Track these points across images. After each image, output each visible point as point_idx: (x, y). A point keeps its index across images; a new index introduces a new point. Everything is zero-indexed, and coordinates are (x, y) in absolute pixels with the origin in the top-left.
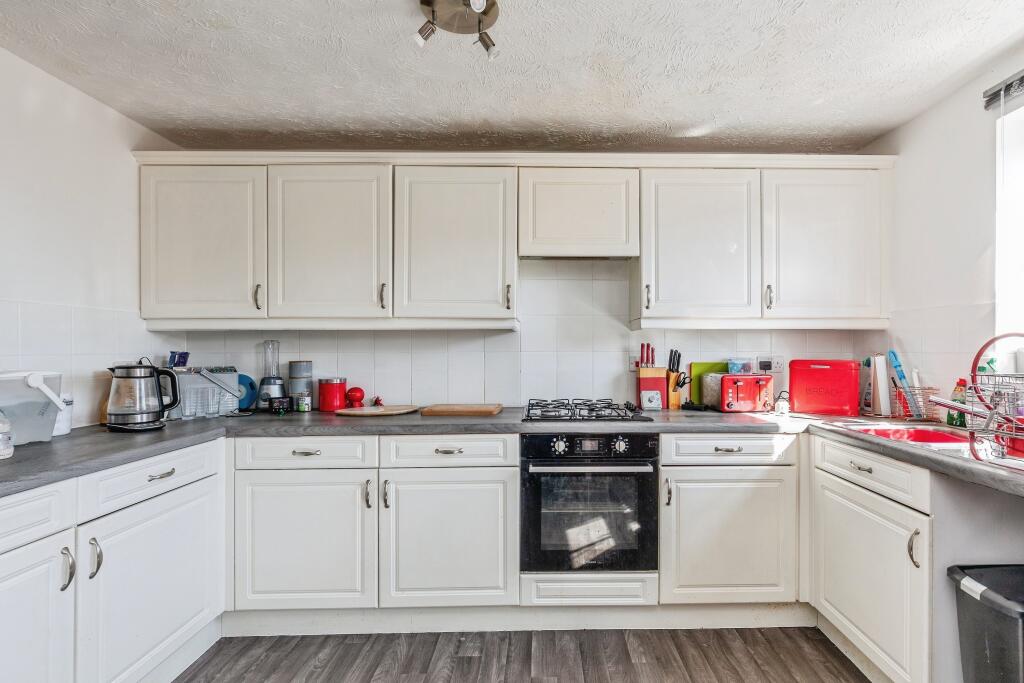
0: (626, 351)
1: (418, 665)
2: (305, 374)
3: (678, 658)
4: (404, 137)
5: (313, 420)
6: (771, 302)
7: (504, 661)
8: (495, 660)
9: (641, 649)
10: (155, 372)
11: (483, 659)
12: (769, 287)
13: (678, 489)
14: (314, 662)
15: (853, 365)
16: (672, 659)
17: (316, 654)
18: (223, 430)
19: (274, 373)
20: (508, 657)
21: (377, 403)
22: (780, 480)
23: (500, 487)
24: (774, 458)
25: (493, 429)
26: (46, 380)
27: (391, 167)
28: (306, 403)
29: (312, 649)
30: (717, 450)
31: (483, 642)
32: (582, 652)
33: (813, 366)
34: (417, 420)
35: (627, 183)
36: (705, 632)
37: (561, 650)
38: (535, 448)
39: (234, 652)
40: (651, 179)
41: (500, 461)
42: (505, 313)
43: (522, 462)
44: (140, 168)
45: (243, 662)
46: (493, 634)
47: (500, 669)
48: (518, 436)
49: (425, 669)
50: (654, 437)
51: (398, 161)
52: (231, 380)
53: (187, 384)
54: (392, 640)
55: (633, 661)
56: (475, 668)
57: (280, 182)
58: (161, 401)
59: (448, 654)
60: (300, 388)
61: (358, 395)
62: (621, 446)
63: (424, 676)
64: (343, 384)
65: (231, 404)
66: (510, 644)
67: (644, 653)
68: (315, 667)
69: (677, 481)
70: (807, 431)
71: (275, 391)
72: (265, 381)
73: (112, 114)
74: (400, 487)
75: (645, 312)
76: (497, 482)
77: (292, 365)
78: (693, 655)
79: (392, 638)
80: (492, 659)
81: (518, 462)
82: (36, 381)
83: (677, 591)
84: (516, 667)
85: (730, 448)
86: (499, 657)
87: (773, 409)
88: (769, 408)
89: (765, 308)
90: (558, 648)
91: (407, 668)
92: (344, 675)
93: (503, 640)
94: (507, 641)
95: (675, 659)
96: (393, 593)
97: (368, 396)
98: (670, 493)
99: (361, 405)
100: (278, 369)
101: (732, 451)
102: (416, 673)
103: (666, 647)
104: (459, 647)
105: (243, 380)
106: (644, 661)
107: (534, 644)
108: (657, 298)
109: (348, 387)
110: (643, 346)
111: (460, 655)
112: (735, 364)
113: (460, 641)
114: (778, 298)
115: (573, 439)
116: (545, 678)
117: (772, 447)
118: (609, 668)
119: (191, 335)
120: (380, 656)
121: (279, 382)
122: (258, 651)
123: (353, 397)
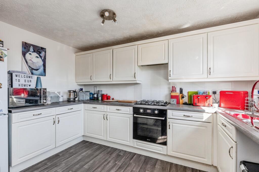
0: (169, 88)
1: (110, 153)
2: (100, 93)
3: (169, 169)
4: (116, 43)
5: (101, 102)
6: (210, 73)
7: (127, 157)
8: (125, 157)
9: (160, 165)
10: (74, 92)
11: (123, 156)
12: (210, 68)
13: (172, 125)
14: (94, 148)
15: (242, 92)
16: (167, 169)
17: (95, 146)
18: (83, 102)
19: (95, 92)
20: (128, 157)
21: (113, 99)
22: (206, 127)
23: (129, 119)
24: (204, 120)
25: (127, 105)
26: (58, 92)
27: (112, 50)
28: (100, 98)
29: (95, 145)
30: (184, 115)
31: (125, 153)
32: (145, 161)
33: (226, 93)
34: (117, 103)
35: (165, 44)
36: (181, 166)
37: (140, 159)
38: (136, 111)
39: (84, 143)
40: (171, 42)
41: (129, 113)
42: (134, 79)
43: (133, 114)
44: (76, 56)
45: (84, 144)
46: (128, 152)
47: (125, 159)
48: (132, 107)
49: (111, 155)
50: (166, 111)
51: (113, 48)
52: (88, 93)
53: (81, 94)
54: (109, 148)
55: (156, 166)
56: (120, 157)
57: (94, 55)
58: (75, 97)
59: (117, 153)
60: (100, 95)
61: (109, 97)
62: (156, 112)
63: (110, 155)
64: (107, 95)
65: (88, 98)
66: (130, 155)
67: (160, 166)
68: (94, 149)
69: (172, 123)
70: (216, 113)
71: (96, 96)
72: (94, 94)
73: (71, 48)
74: (110, 116)
75: (169, 78)
76: (128, 117)
77: (98, 91)
78: (173, 170)
79: (109, 147)
80: (124, 156)
81: (132, 114)
82: (56, 92)
83: (172, 152)
84: (128, 159)
85: (189, 115)
86: (126, 157)
87: (212, 106)
88: (210, 105)
89: (208, 75)
90: (140, 158)
91: (108, 153)
92: (97, 151)
93: (129, 153)
94: (130, 154)
95: (167, 170)
96: (109, 138)
97: (111, 98)
98: (169, 126)
99: (110, 99)
100: (96, 91)
101: (189, 116)
102: (109, 154)
103: (167, 166)
104: (119, 152)
105: (91, 94)
106: (159, 167)
107: (135, 156)
108: (173, 74)
109: (108, 96)
110: (172, 87)
111: (119, 154)
112: (200, 92)
113: (120, 151)
114: (213, 72)
115: (145, 109)
116: (133, 163)
117: (203, 116)
118: (149, 166)
119: (85, 85)
120: (105, 150)
121: (96, 94)
122: (87, 144)
123: (108, 98)
